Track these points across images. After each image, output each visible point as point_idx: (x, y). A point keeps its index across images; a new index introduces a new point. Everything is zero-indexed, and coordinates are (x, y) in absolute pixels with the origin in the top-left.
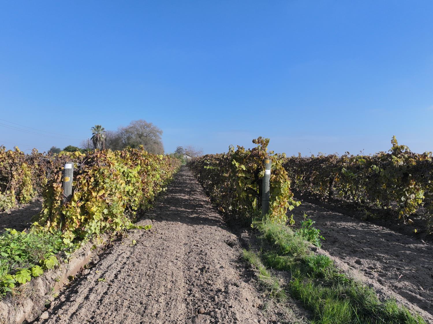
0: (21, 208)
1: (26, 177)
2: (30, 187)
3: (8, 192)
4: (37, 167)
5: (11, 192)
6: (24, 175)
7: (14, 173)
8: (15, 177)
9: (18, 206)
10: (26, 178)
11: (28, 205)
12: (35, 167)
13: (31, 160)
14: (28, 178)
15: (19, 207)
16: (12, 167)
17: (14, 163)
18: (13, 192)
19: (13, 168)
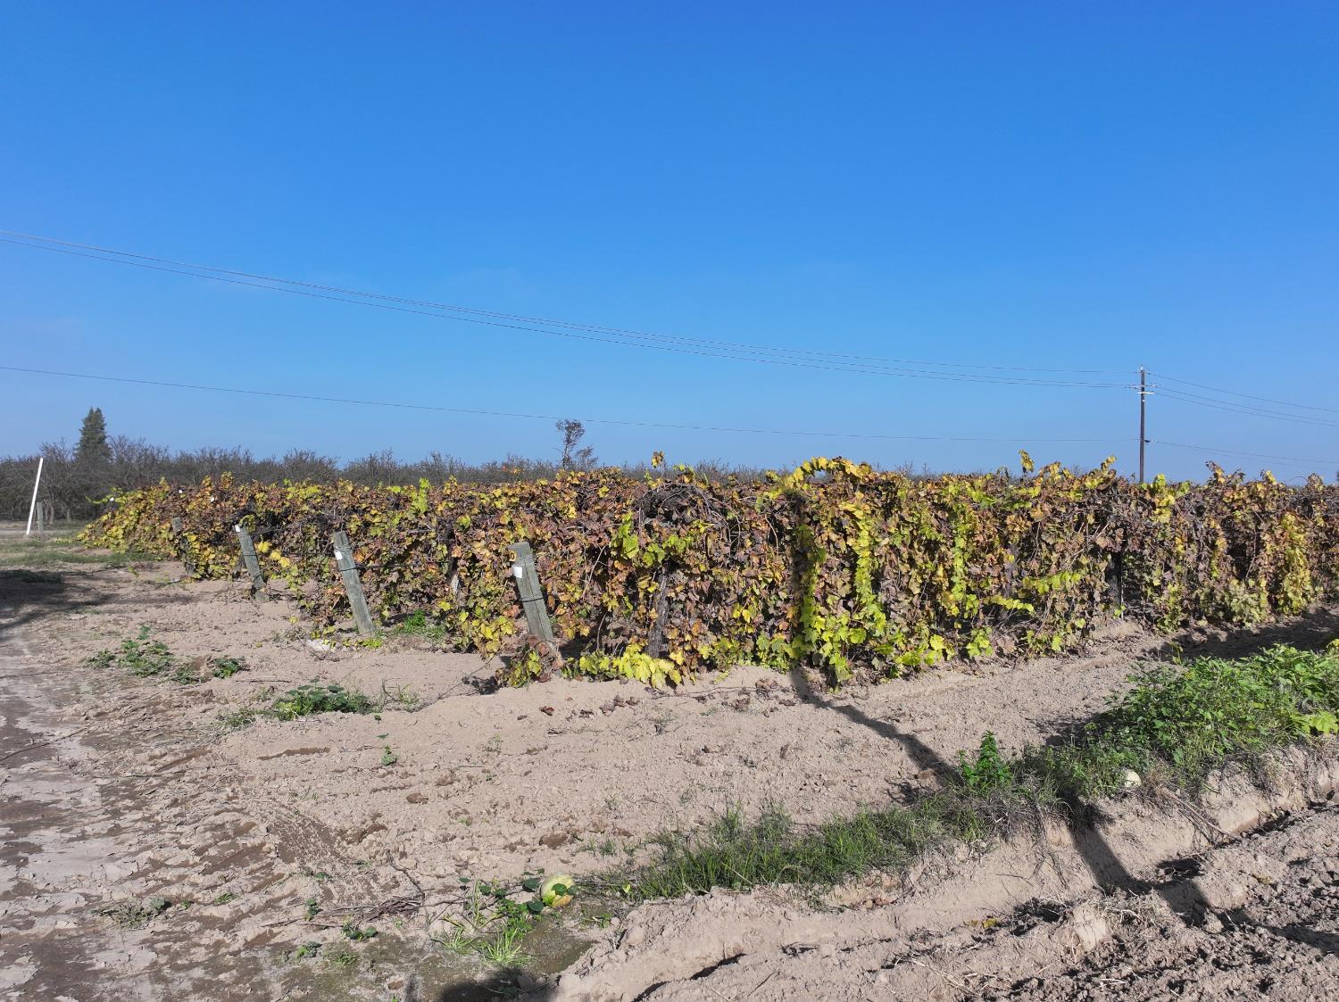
0: (1281, 625)
1: (1293, 548)
2: (1305, 575)
3: (1251, 583)
4: (1321, 523)
5: (1258, 584)
6: (1286, 544)
7: (1266, 537)
8: (1268, 547)
9: (1273, 619)
10: (1292, 552)
11: (1299, 618)
12: (1316, 523)
13: (1305, 504)
14: (1298, 551)
15: (1277, 622)
16: (1259, 524)
17: (1264, 512)
18: (1264, 583)
19: (1263, 526)
